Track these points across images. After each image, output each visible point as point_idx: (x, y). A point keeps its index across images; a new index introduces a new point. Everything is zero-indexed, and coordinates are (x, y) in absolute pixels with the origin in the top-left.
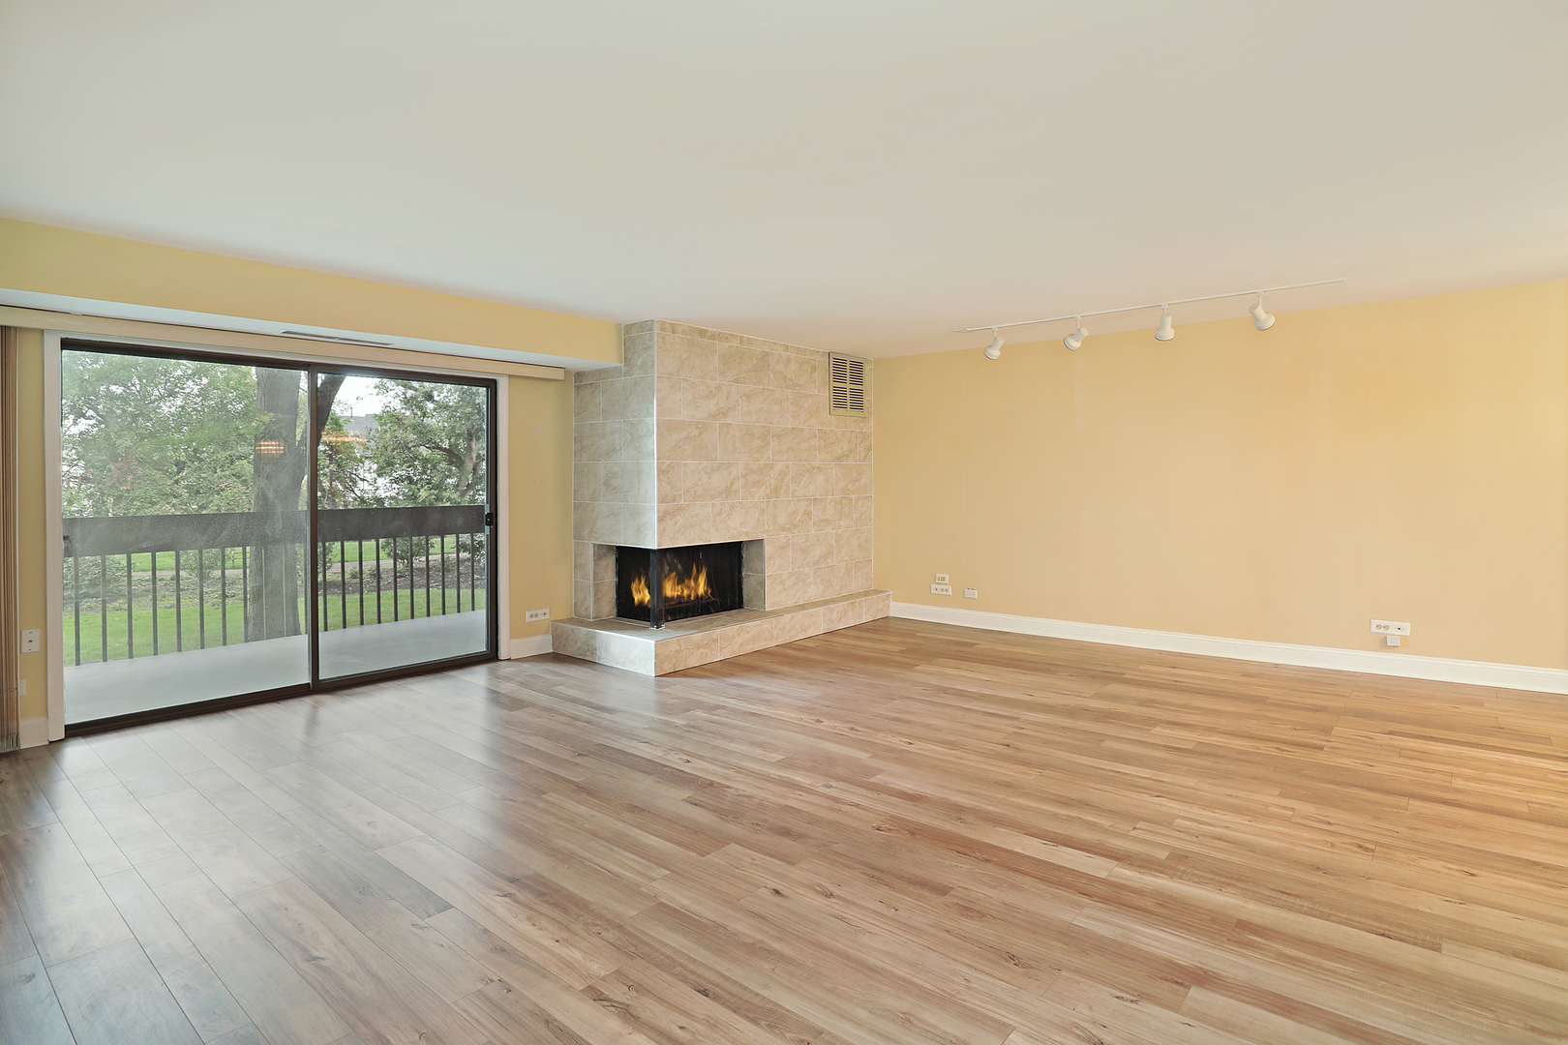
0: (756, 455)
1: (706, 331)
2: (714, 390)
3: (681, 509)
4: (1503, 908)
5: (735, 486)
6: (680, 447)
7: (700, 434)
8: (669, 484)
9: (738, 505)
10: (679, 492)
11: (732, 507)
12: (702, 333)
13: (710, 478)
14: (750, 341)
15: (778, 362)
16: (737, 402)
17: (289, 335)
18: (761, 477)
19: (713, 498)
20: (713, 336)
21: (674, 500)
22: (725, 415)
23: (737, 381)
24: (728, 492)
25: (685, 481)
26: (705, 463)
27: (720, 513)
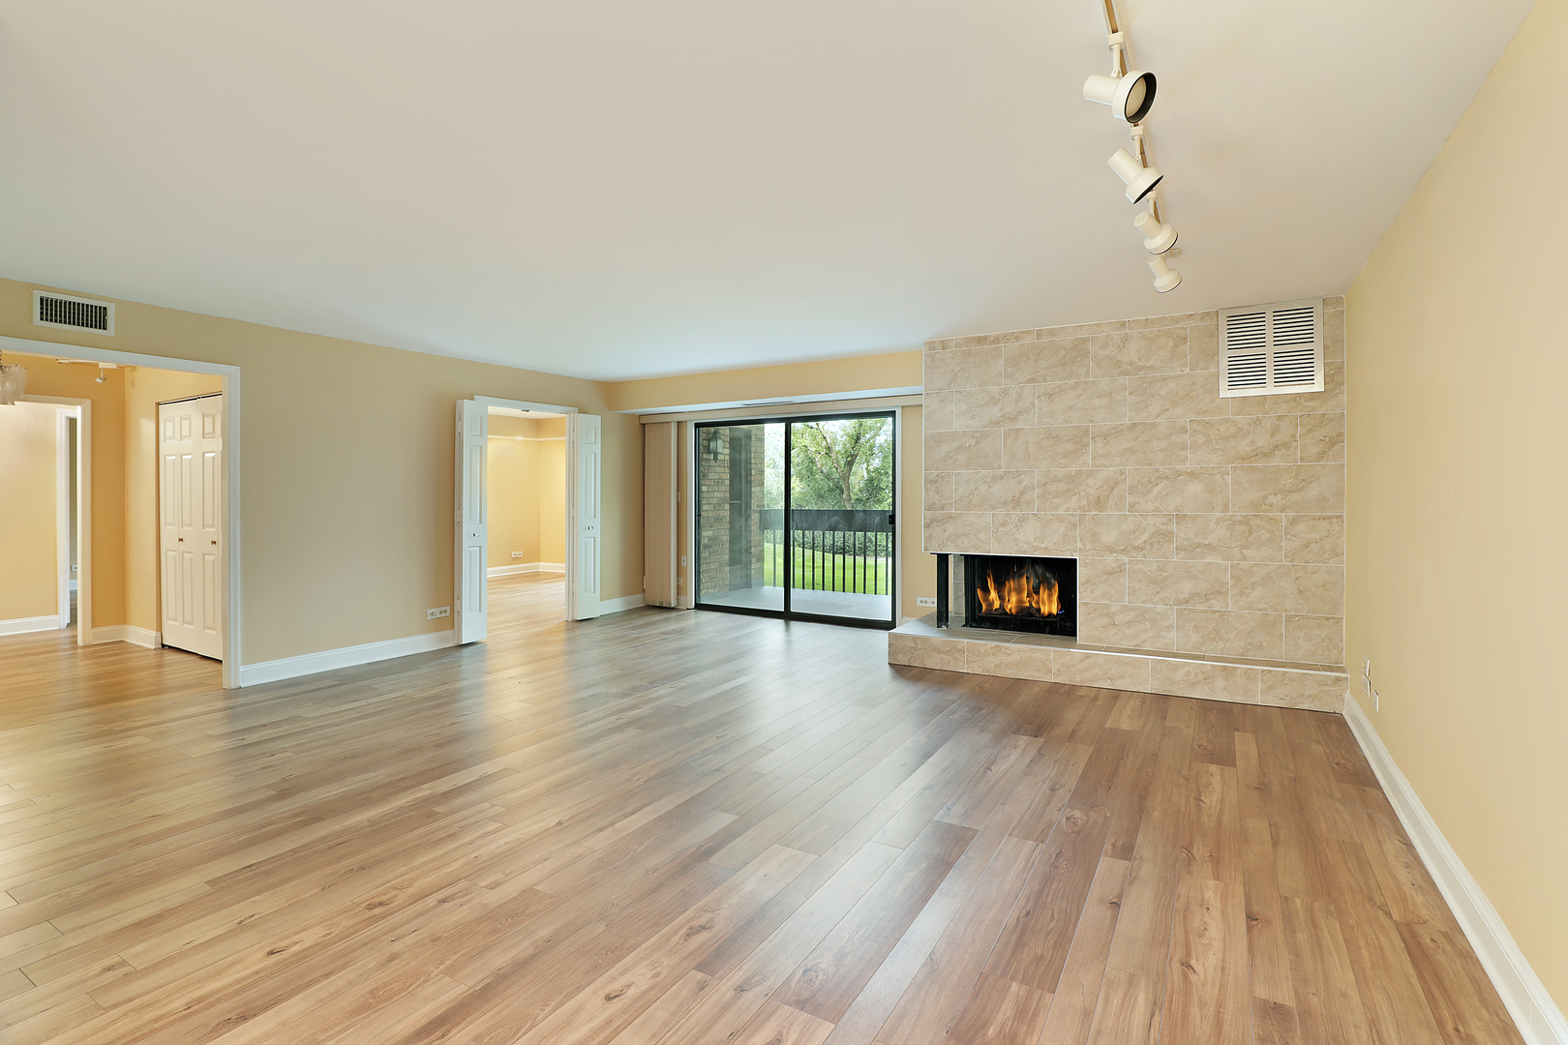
0: (1063, 461)
1: (986, 337)
2: (997, 396)
3: (951, 517)
4: (209, 943)
5: (1027, 496)
6: (951, 458)
7: (977, 443)
8: (938, 492)
9: (1030, 516)
10: (950, 501)
11: (1022, 519)
12: (981, 340)
13: (990, 487)
14: (1052, 333)
15: (1105, 345)
16: (1032, 403)
17: (748, 407)
18: (1071, 486)
19: (994, 507)
20: (996, 340)
21: (943, 509)
22: (1013, 419)
23: (1033, 380)
24: (1016, 502)
25: (956, 490)
26: (983, 472)
27: (1004, 524)
